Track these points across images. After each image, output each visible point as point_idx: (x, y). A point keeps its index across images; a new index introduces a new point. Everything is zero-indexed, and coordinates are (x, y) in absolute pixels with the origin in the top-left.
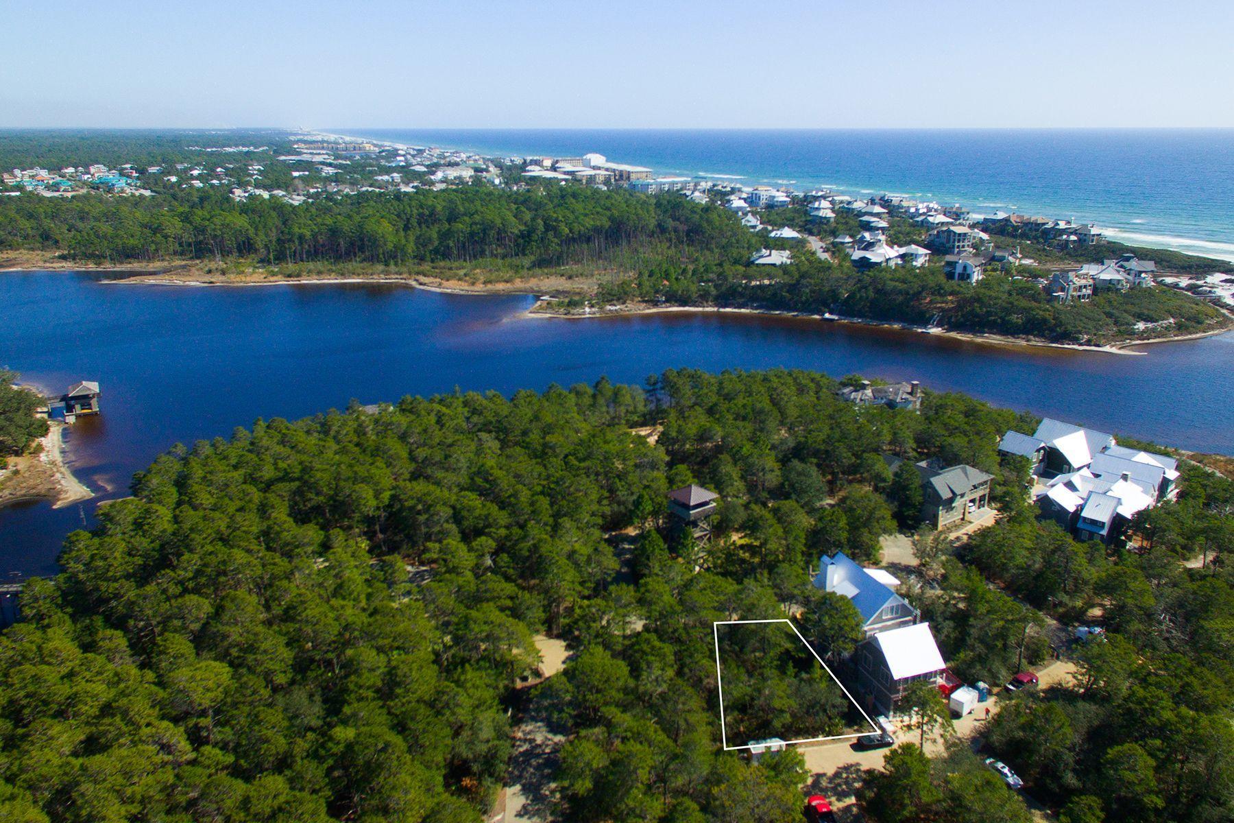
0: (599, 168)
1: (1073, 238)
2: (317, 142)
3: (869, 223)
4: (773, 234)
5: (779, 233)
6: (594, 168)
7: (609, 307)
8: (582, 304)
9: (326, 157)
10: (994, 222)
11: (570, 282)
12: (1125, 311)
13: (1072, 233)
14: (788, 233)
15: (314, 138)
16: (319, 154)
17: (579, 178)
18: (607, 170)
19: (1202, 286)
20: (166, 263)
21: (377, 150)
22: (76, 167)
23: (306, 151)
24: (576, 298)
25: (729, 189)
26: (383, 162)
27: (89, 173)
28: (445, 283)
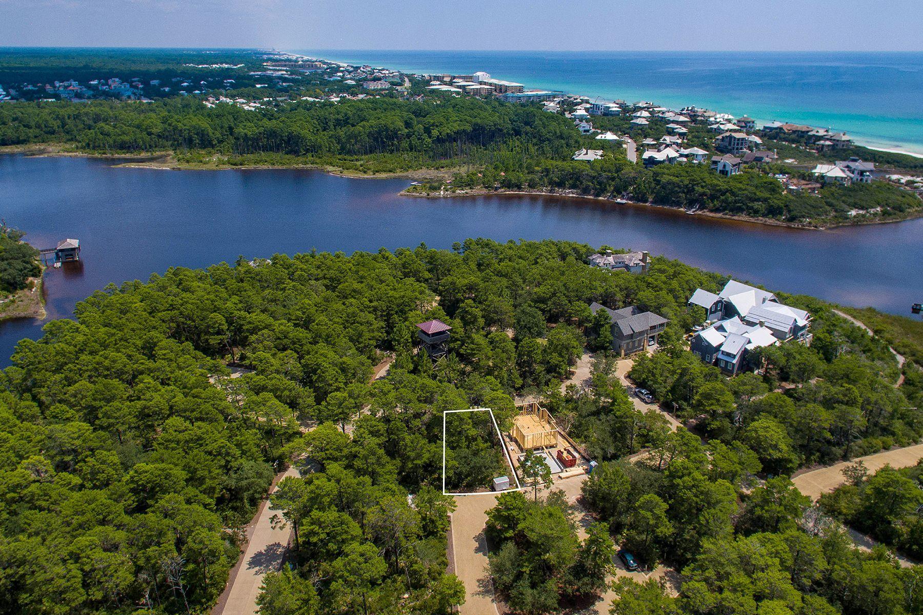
0: (485, 83)
1: (828, 143)
2: (282, 60)
3: (674, 129)
4: (599, 137)
5: (603, 136)
6: (481, 83)
7: (458, 191)
8: (439, 188)
9: (284, 73)
10: (771, 129)
11: (436, 171)
12: (843, 202)
13: (828, 139)
14: (610, 136)
15: (282, 58)
16: (281, 70)
17: (468, 91)
18: (491, 84)
19: (917, 182)
20: (149, 154)
21: (325, 66)
22: (99, 80)
23: (271, 68)
24: (436, 184)
25: (579, 100)
26: (326, 77)
27: (108, 85)
28: (345, 172)
